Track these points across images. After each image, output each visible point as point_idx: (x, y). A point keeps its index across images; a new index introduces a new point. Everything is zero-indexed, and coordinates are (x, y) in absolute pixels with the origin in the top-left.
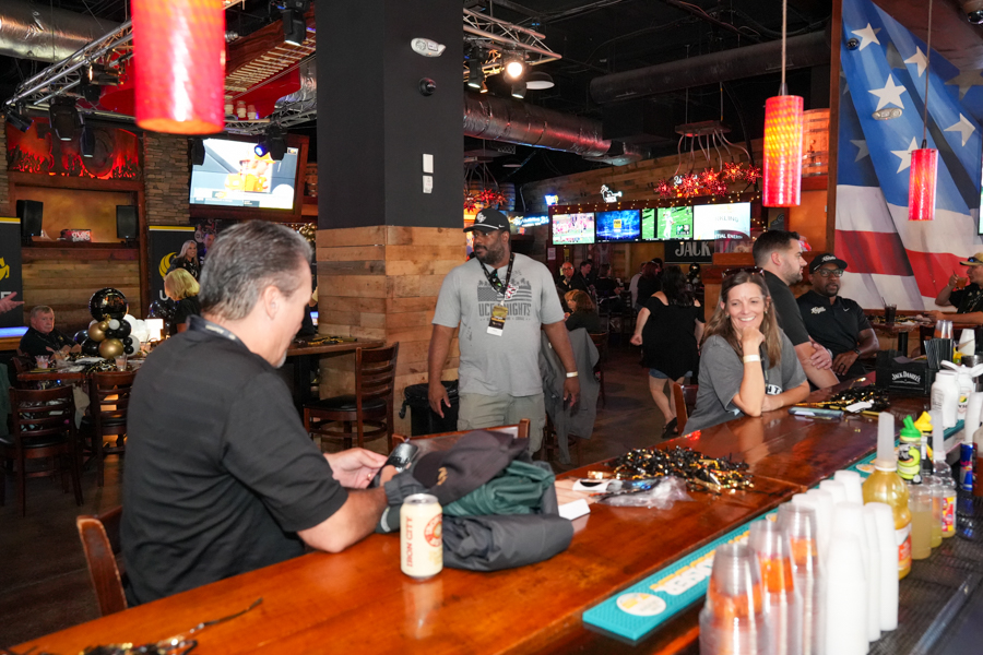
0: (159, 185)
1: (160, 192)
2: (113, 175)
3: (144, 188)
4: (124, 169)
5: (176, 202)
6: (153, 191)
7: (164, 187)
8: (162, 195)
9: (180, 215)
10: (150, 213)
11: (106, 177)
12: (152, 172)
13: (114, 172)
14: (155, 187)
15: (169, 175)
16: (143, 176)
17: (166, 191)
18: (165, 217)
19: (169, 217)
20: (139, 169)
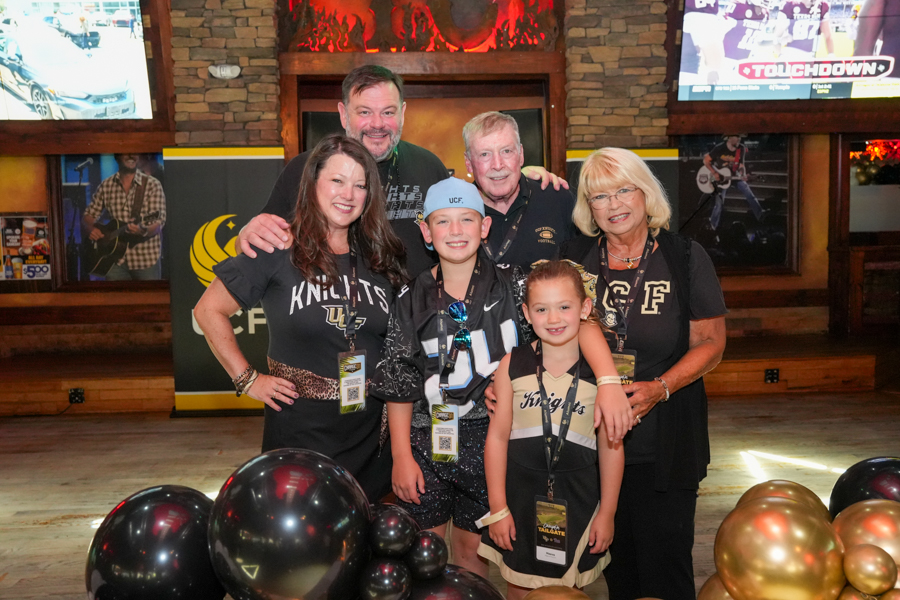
0: (596, 52)
1: (597, 68)
2: (498, 41)
3: (564, 63)
4: (522, 26)
5: (636, 92)
6: (578, 68)
7: (607, 58)
8: (601, 77)
9: (645, 121)
10: (573, 120)
11: (482, 48)
12: (578, 22)
13: (499, 34)
14: (587, 59)
15: (619, 26)
16: (561, 36)
17: (612, 66)
18: (608, 129)
19: (618, 129)
20: (553, 22)
